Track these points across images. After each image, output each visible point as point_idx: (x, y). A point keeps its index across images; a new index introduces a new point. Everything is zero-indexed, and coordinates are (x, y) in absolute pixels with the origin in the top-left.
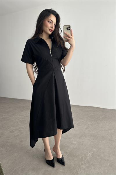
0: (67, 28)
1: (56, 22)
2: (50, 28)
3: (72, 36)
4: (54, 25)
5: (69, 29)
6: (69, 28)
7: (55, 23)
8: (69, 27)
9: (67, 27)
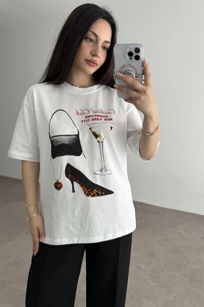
2: (90, 58)
4: (104, 48)
7: (106, 42)
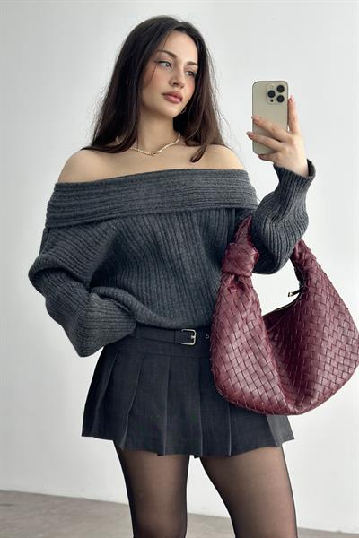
0: (271, 94)
1: (196, 61)
3: (292, 130)
5: (281, 99)
6: (277, 94)
8: (281, 89)
9: (269, 89)
